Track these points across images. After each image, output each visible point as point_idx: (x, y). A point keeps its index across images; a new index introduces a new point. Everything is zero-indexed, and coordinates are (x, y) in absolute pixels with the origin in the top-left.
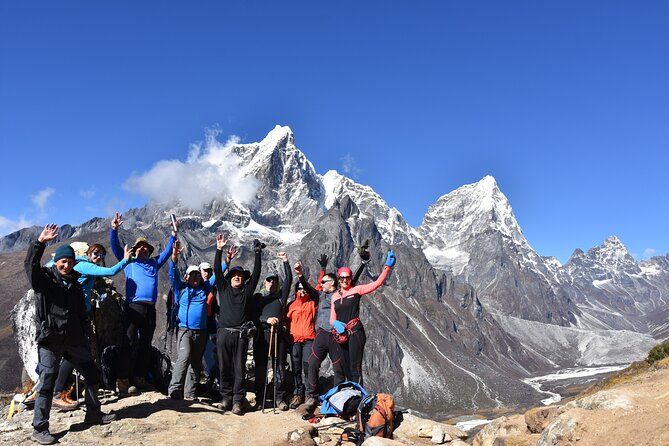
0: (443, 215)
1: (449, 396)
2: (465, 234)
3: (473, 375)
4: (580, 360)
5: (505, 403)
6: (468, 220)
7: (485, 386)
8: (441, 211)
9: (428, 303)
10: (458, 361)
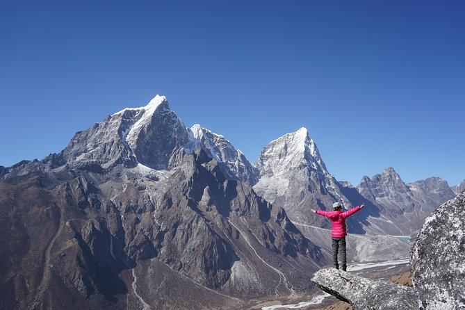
0: (272, 154)
1: (260, 286)
2: (286, 167)
3: (278, 271)
4: (355, 258)
5: (297, 292)
6: (289, 158)
7: (285, 279)
8: (272, 151)
9: (253, 220)
10: (269, 262)
